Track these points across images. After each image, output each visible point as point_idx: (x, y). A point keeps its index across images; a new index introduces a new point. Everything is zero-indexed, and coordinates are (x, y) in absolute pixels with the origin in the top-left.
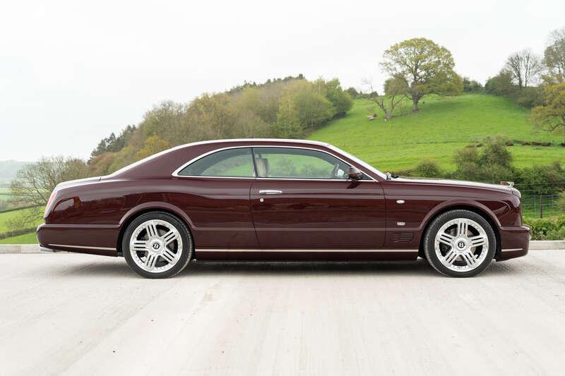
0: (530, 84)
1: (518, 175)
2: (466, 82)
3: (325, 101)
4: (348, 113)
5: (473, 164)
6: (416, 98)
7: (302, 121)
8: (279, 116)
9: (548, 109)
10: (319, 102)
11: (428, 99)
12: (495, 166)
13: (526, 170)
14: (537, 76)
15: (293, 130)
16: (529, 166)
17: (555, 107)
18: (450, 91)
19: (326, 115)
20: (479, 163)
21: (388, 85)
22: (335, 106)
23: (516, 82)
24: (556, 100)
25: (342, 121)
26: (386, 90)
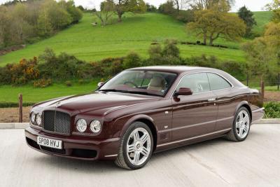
0: (184, 9)
1: (183, 61)
2: (148, 6)
3: (66, 13)
4: (80, 21)
5: (159, 55)
6: (120, 14)
7: (53, 25)
8: (39, 21)
9: (196, 23)
10: (63, 14)
11: (127, 15)
12: (171, 56)
13: (188, 59)
14: (187, 4)
15: (48, 30)
16: (189, 56)
17: (200, 23)
18: (139, 10)
19: (67, 22)
20: (162, 54)
21: (103, 5)
22: (72, 16)
23: (175, 7)
24: (200, 19)
25: (76, 25)
26: (102, 8)
